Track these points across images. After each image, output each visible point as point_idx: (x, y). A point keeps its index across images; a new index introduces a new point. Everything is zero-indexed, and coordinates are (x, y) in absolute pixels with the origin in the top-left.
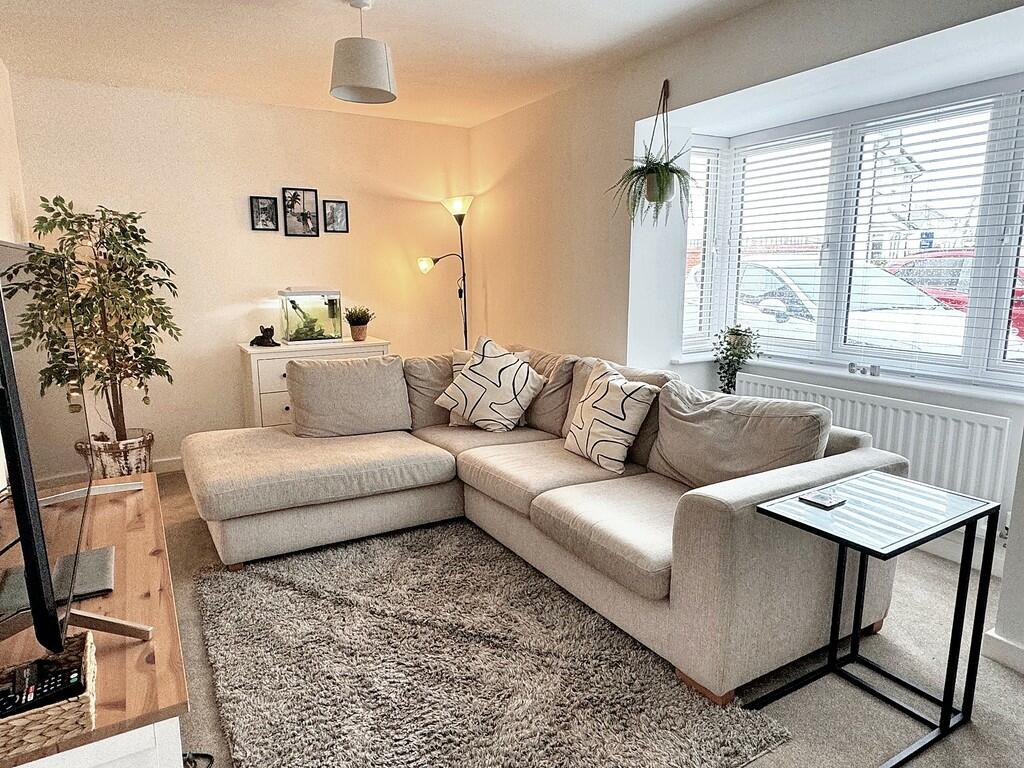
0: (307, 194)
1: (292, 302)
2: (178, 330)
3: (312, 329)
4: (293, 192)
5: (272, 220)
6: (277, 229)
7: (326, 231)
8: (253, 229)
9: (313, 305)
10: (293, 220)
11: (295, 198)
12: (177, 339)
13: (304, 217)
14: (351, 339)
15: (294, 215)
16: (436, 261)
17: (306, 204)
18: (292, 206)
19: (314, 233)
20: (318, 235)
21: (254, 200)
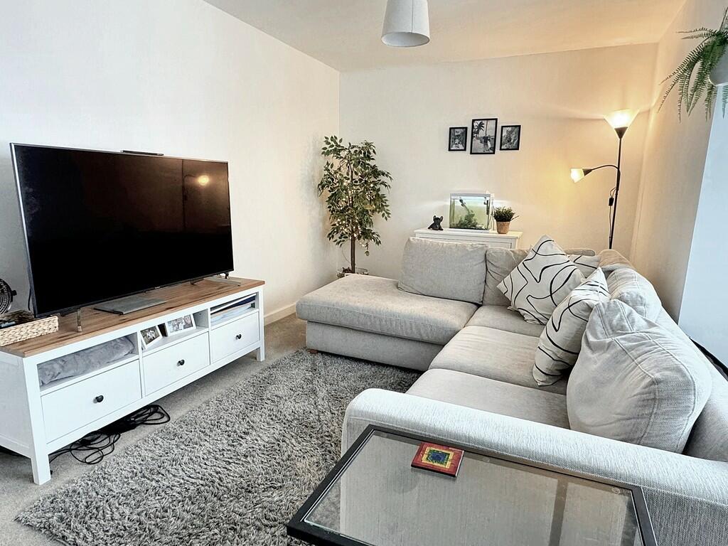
0: (490, 122)
1: (461, 201)
2: (389, 214)
3: (470, 221)
4: (479, 122)
5: (462, 144)
6: (465, 150)
7: (501, 149)
8: (450, 150)
9: (476, 204)
10: (477, 143)
11: (480, 126)
12: (386, 219)
13: (486, 139)
14: (496, 232)
15: (478, 138)
16: (587, 172)
17: (489, 130)
18: (478, 133)
19: (491, 151)
20: (494, 153)
21: (452, 130)
